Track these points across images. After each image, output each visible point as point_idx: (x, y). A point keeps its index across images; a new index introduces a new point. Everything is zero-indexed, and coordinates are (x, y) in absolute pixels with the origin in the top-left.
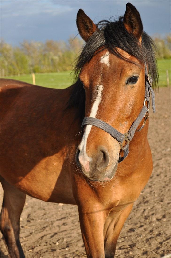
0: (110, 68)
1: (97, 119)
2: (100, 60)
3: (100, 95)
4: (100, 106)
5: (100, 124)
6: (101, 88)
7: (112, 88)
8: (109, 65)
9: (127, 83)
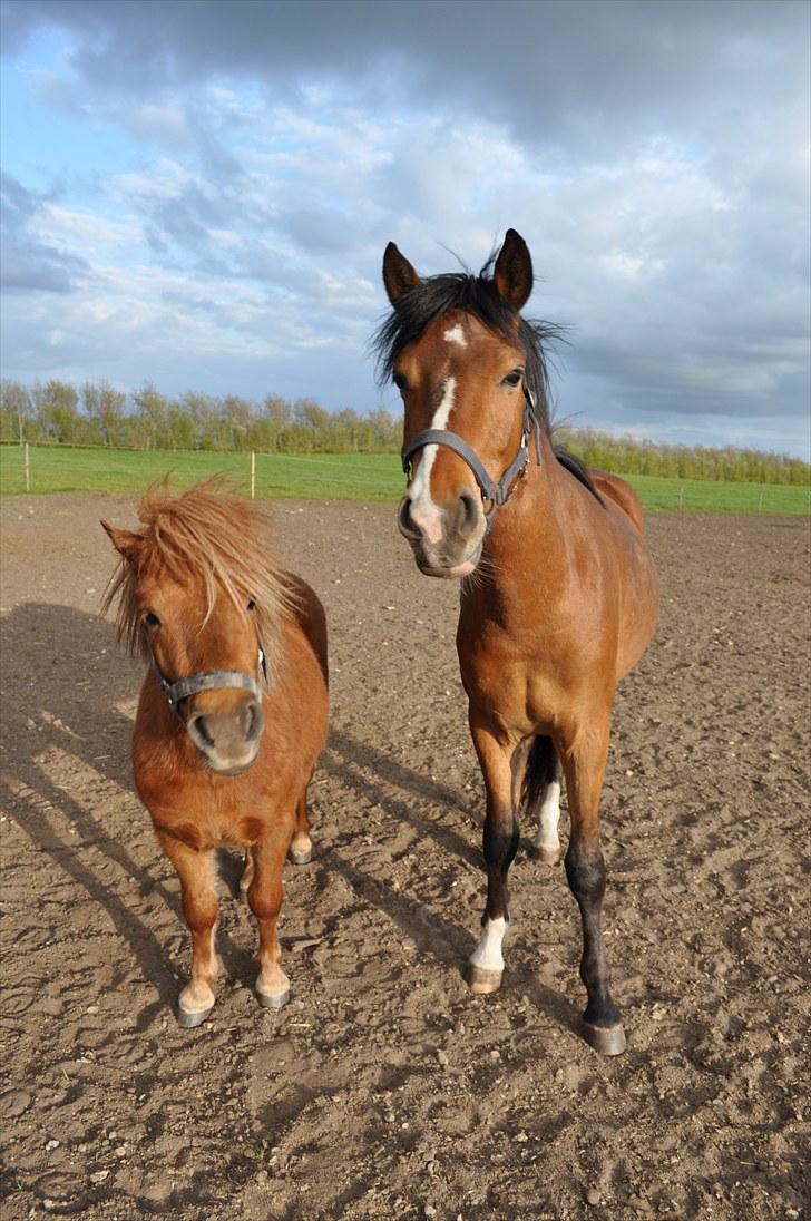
0: (467, 350)
1: (449, 433)
2: (444, 336)
3: (449, 395)
4: (452, 414)
5: (455, 442)
6: (451, 384)
7: (475, 384)
8: (464, 344)
9: (503, 382)
